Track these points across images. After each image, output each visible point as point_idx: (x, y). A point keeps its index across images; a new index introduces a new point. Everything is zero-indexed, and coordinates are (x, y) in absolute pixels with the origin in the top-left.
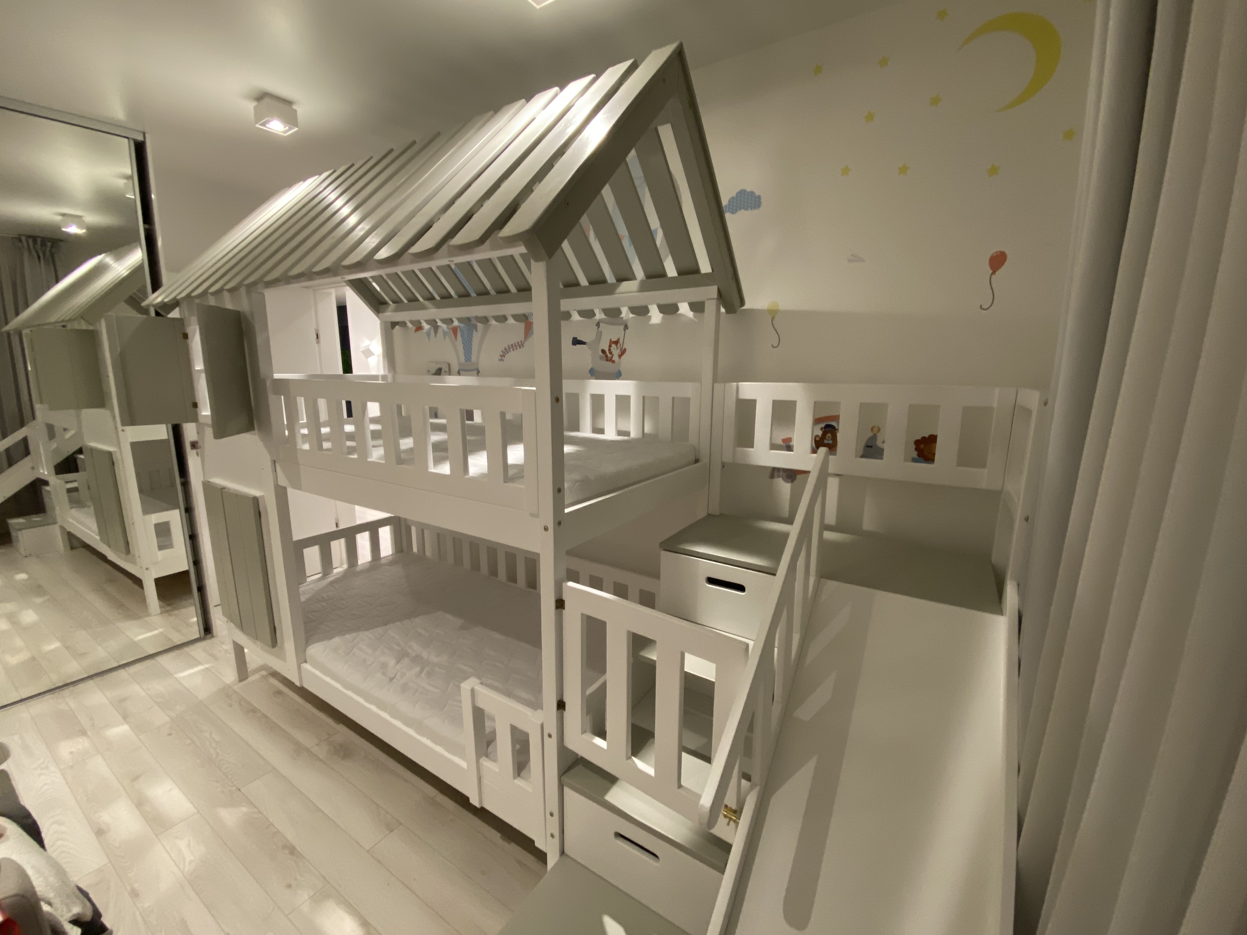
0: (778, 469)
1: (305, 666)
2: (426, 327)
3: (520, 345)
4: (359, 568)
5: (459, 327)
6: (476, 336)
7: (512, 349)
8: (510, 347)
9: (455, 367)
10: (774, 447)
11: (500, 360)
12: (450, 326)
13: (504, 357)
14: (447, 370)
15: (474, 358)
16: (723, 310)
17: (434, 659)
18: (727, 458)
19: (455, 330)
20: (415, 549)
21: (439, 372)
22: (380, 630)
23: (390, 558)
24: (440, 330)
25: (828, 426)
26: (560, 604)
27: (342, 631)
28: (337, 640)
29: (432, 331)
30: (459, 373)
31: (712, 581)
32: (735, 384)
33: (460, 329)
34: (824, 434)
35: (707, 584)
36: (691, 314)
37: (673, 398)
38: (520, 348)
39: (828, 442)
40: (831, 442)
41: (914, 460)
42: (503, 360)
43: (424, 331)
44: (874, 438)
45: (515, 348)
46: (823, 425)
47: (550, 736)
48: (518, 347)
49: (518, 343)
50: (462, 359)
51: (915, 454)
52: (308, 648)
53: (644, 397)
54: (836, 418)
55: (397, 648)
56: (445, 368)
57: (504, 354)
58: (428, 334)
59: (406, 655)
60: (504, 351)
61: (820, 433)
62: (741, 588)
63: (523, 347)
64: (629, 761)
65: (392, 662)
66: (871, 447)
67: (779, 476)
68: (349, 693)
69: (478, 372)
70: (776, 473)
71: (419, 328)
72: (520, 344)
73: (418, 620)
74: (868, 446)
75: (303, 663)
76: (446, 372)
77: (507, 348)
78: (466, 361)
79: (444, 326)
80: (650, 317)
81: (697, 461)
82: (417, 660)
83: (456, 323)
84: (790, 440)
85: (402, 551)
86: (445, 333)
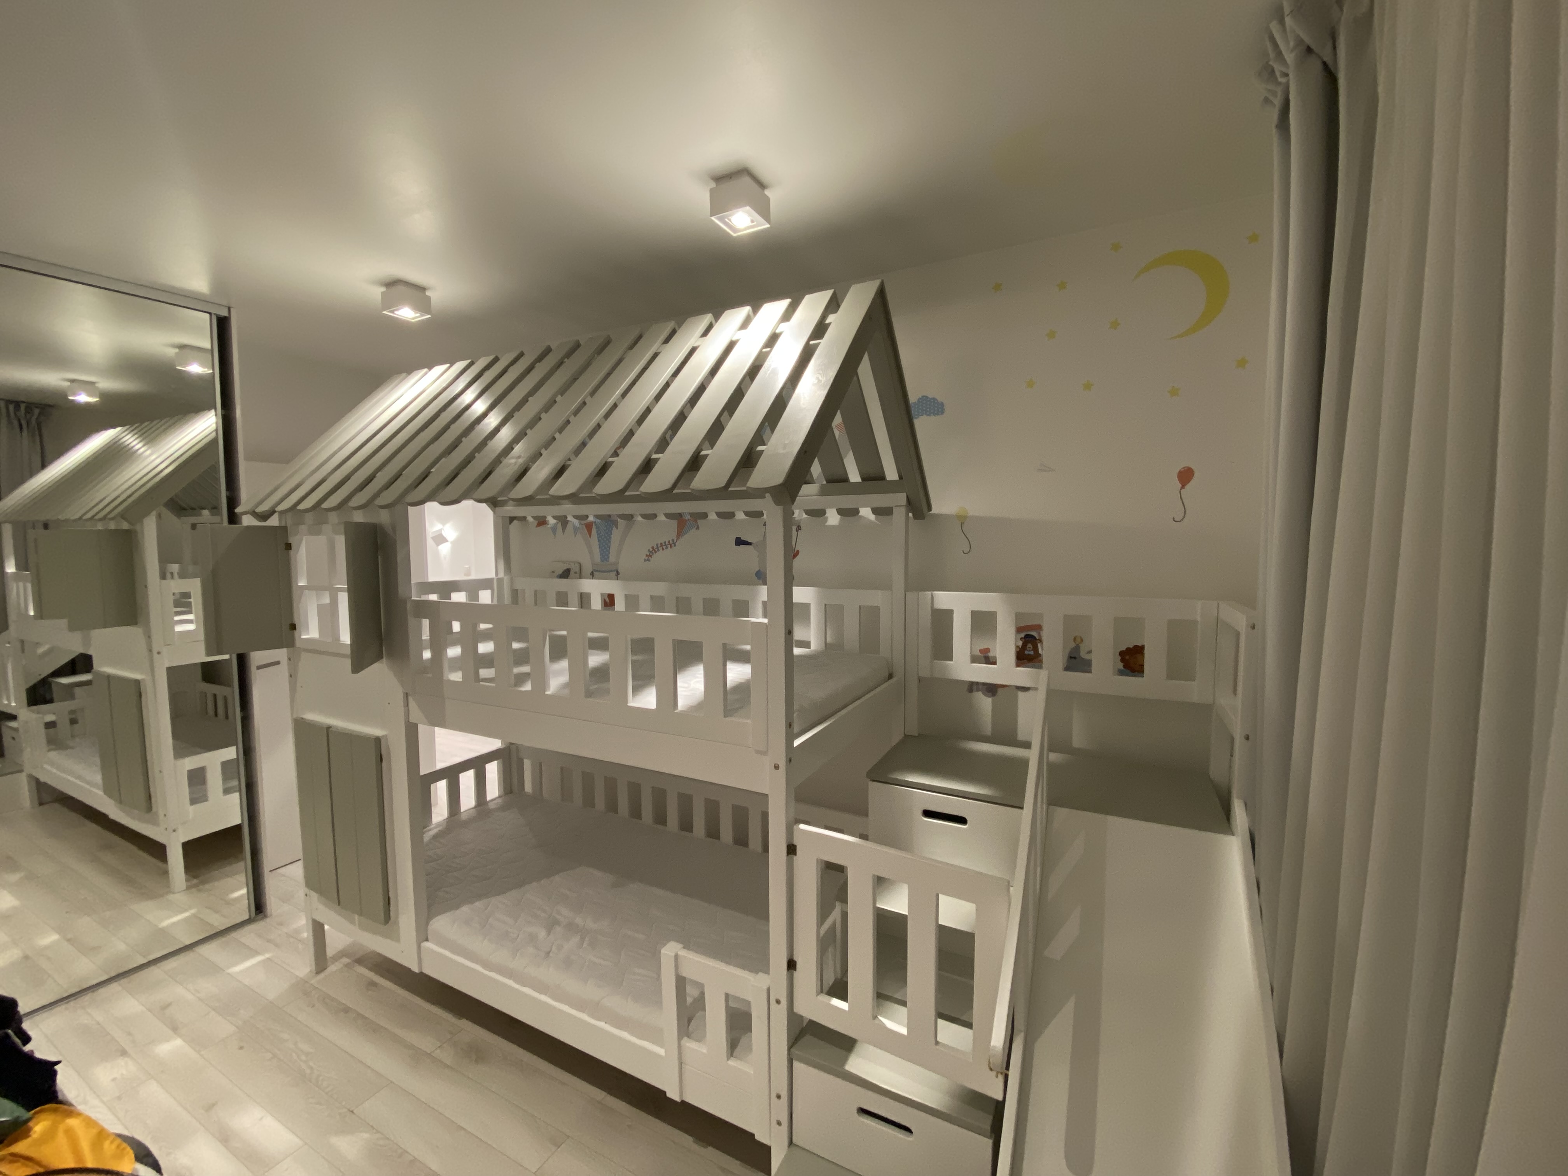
0: (977, 683)
1: (426, 944)
2: (552, 521)
3: (672, 544)
4: (464, 817)
5: (595, 522)
6: (616, 535)
7: (660, 548)
8: (659, 545)
9: (588, 567)
10: (974, 660)
11: (645, 560)
12: (583, 522)
13: (651, 556)
14: (577, 570)
15: (612, 559)
16: (910, 515)
17: (590, 924)
18: (925, 673)
19: (589, 527)
20: (528, 787)
21: (566, 574)
22: (514, 893)
23: (500, 801)
24: (569, 527)
25: (1027, 636)
26: (791, 850)
27: (470, 899)
28: (465, 909)
29: (560, 525)
30: (592, 575)
31: (928, 814)
32: (930, 593)
33: (596, 525)
34: (1024, 645)
35: (923, 816)
36: (872, 517)
37: (860, 607)
38: (671, 547)
39: (1029, 653)
40: (1032, 653)
41: (1121, 673)
42: (649, 560)
43: (549, 526)
44: (1077, 649)
45: (664, 547)
46: (1023, 635)
47: (778, 1002)
48: (669, 546)
49: (669, 542)
50: (598, 558)
51: (1121, 666)
52: (431, 923)
53: (826, 605)
54: (1039, 628)
55: (543, 914)
56: (574, 568)
57: (651, 554)
58: (554, 529)
59: (557, 922)
60: (651, 550)
61: (1020, 643)
62: (962, 820)
63: (675, 545)
64: (876, 1021)
65: (542, 933)
66: (1075, 658)
67: (978, 690)
68: (493, 975)
69: (618, 573)
70: (975, 687)
71: (541, 522)
72: (671, 542)
73: (557, 878)
74: (1071, 657)
75: (423, 942)
76: (576, 573)
77: (655, 547)
78: (602, 561)
79: (576, 522)
80: (827, 518)
81: (890, 676)
82: (571, 928)
83: (591, 518)
84: (987, 650)
85: (511, 792)
86: (576, 530)
